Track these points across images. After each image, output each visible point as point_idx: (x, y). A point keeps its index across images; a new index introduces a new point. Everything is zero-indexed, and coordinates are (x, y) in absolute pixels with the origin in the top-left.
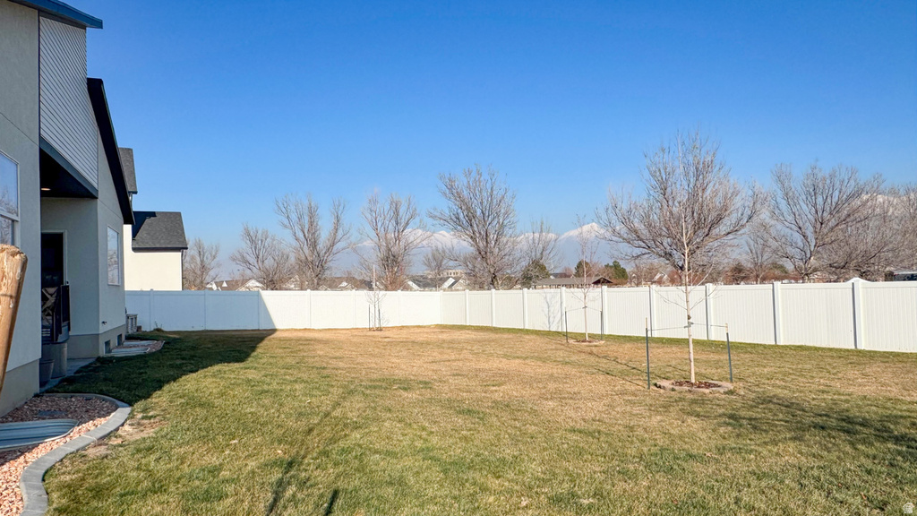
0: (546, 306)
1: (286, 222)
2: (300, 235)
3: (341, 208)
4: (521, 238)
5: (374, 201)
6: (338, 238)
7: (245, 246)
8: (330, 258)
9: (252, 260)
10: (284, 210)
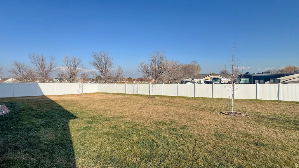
0: (133, 88)
1: (33, 61)
2: (38, 66)
3: (53, 59)
4: (113, 70)
5: (67, 57)
6: (52, 67)
7: (15, 68)
8: (49, 73)
9: (18, 72)
10: (32, 58)
